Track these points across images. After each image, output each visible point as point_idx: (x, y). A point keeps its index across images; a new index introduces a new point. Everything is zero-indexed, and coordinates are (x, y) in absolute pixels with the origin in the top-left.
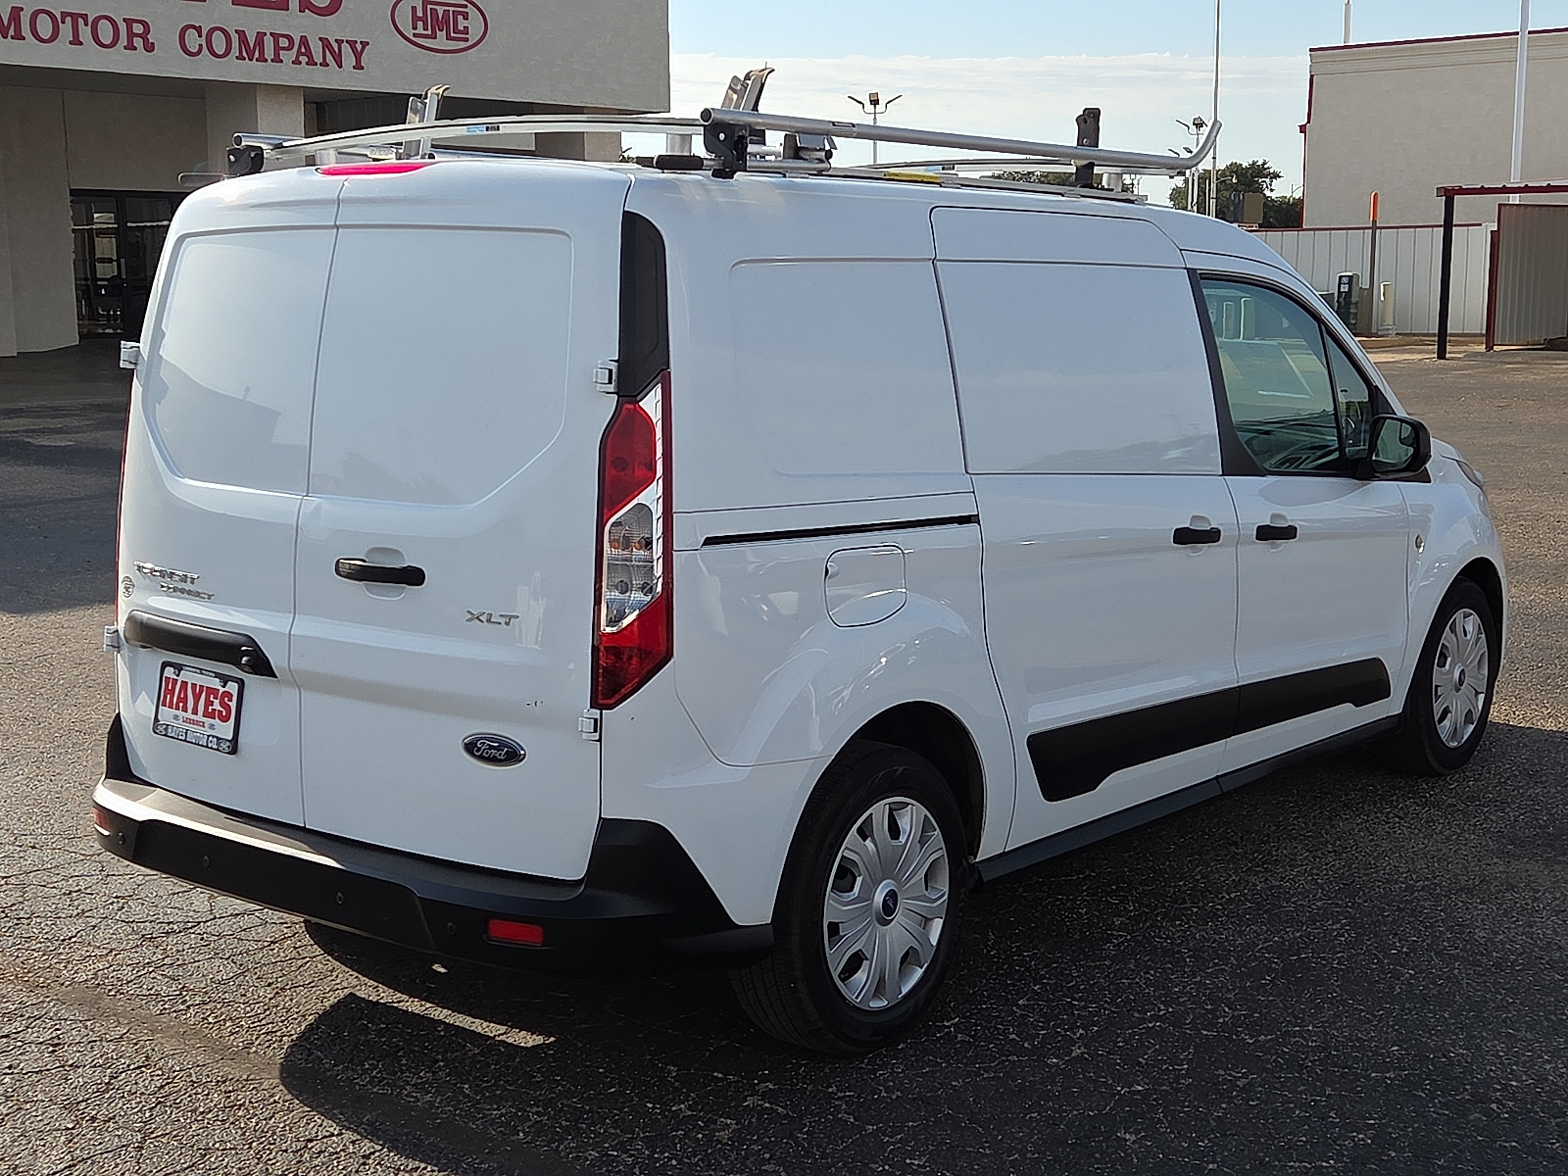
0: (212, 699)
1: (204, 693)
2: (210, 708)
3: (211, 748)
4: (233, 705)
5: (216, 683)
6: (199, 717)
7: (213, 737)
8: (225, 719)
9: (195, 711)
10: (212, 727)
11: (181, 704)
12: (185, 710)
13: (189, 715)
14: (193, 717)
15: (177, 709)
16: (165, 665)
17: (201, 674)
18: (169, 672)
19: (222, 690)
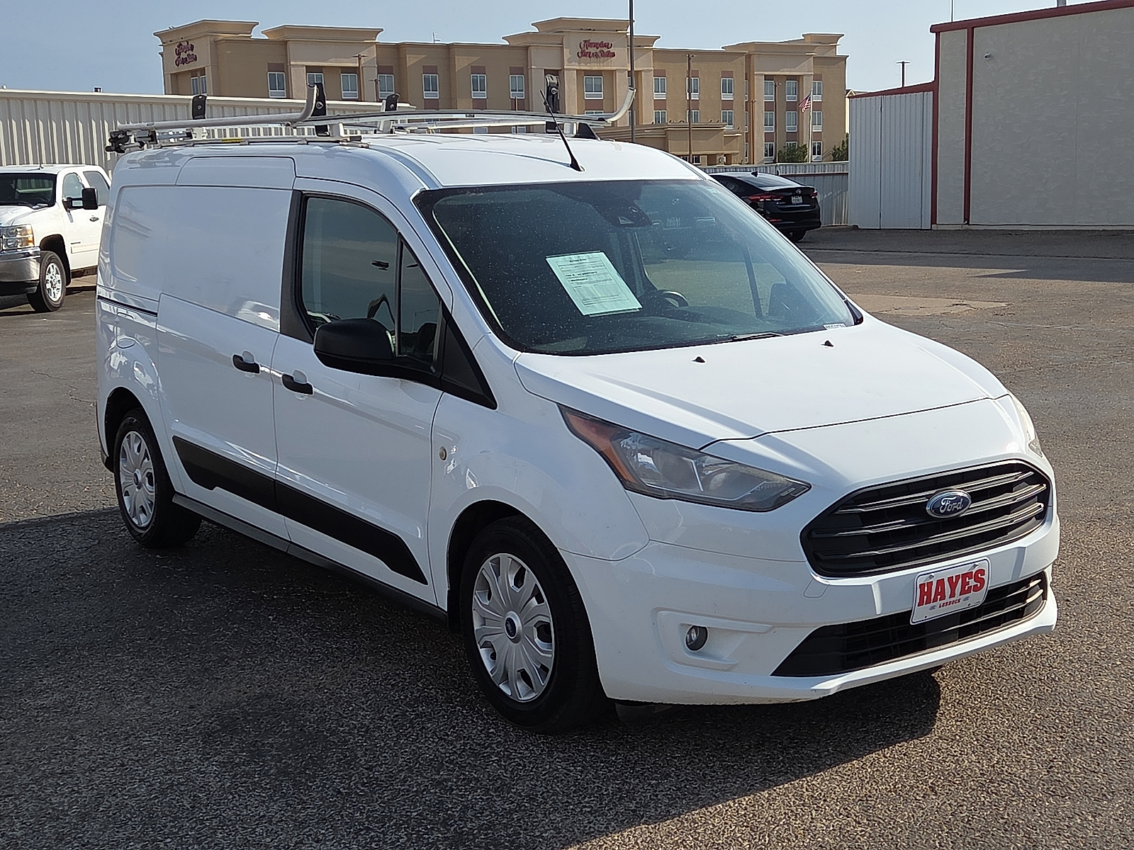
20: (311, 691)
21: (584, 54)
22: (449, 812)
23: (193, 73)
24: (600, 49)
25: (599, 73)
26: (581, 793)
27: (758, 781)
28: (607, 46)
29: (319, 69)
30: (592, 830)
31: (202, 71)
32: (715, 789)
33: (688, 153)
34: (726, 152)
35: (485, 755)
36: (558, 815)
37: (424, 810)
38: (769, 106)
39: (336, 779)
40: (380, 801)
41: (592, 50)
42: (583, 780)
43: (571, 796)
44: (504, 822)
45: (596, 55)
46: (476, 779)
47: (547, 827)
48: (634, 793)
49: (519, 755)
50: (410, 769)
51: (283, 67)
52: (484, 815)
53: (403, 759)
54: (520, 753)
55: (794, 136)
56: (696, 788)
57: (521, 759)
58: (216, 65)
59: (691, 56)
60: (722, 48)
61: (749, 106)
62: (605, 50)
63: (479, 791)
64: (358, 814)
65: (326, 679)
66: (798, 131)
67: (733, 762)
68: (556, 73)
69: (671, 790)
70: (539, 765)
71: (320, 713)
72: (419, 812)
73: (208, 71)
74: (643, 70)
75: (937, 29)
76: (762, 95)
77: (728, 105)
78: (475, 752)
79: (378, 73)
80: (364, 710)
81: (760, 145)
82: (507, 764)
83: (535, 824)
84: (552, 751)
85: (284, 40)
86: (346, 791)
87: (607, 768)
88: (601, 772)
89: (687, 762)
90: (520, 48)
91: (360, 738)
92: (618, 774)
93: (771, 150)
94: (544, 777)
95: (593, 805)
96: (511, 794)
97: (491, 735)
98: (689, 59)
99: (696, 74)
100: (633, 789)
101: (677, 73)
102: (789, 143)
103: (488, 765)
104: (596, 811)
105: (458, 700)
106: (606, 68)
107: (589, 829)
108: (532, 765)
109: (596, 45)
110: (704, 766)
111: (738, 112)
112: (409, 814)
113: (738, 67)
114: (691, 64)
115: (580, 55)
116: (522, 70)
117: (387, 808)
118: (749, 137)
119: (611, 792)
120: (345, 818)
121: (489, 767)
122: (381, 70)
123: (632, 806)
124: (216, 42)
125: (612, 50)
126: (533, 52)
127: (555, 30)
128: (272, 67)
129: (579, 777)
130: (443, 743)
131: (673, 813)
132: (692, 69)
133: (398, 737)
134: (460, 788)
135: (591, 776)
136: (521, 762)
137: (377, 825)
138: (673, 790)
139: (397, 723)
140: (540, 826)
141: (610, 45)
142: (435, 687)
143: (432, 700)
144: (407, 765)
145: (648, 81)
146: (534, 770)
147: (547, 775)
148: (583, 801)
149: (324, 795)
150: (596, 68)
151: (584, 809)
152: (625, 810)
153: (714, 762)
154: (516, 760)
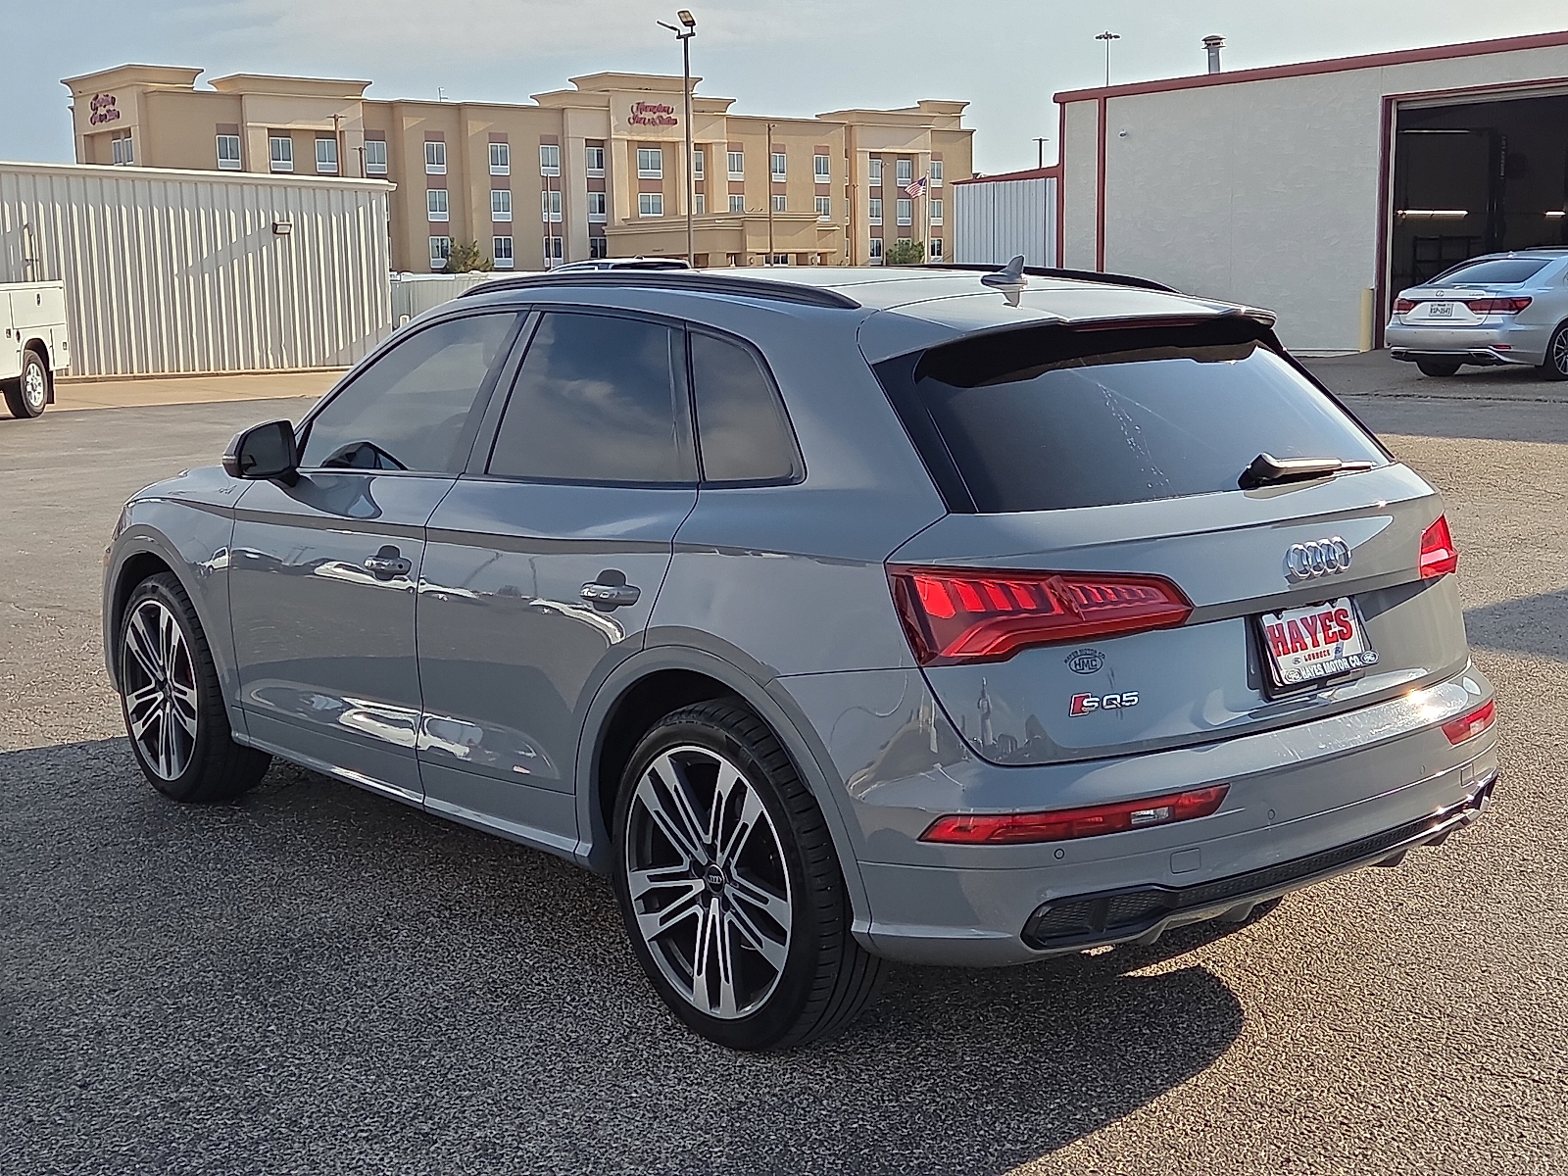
20: (42, 978)
21: (637, 120)
22: (174, 1144)
23: (116, 134)
24: (657, 114)
25: (657, 145)
26: (362, 1112)
27: (604, 1089)
28: (666, 110)
29: (286, 133)
30: (361, 1163)
31: (128, 132)
32: (544, 1100)
33: (769, 250)
34: (820, 251)
35: (251, 1062)
36: (321, 1144)
37: (139, 1142)
38: (876, 193)
39: (32, 1101)
40: (83, 1131)
41: (648, 115)
42: (372, 1093)
43: (349, 1116)
44: (244, 1155)
45: (652, 122)
46: (226, 1096)
47: (300, 1162)
48: (434, 1110)
49: (297, 1062)
50: (140, 1087)
51: (237, 129)
52: (220, 1147)
53: (136, 1072)
54: (300, 1059)
55: (907, 231)
56: (519, 1100)
57: (297, 1067)
58: (146, 125)
59: (771, 125)
60: (817, 116)
61: (850, 191)
62: (665, 115)
63: (225, 1113)
64: (45, 1152)
65: (70, 961)
66: (913, 224)
67: (580, 1063)
68: (601, 143)
69: (485, 1105)
70: (320, 1075)
71: (44, 1009)
72: (132, 1145)
73: (135, 133)
74: (715, 143)
75: (1062, 99)
76: (867, 176)
77: (823, 190)
78: (240, 1058)
79: (365, 140)
80: (106, 1002)
81: (865, 242)
82: (276, 1074)
83: (285, 1157)
84: (344, 1054)
85: (236, 93)
86: (40, 1119)
87: (410, 1075)
88: (401, 1082)
89: (521, 1063)
90: (554, 110)
91: (88, 1043)
92: (422, 1083)
93: (879, 248)
94: (321, 1091)
95: (372, 1128)
96: (268, 1116)
97: (268, 1034)
98: (770, 129)
99: (781, 150)
100: (435, 1104)
101: (756, 146)
102: (901, 239)
103: (249, 1077)
104: (376, 1136)
105: (241, 986)
106: (665, 139)
107: (357, 1162)
108: (309, 1075)
109: (653, 109)
110: (541, 1069)
111: (837, 199)
112: (117, 1149)
113: (836, 140)
114: (772, 137)
115: (632, 121)
116: (556, 140)
117: (88, 1143)
118: (850, 231)
119: (404, 1109)
120: (26, 1157)
121: (250, 1079)
122: (369, 136)
123: (426, 1128)
124: (145, 94)
125: (673, 116)
126: (571, 117)
127: (599, 88)
128: (221, 129)
129: (368, 1090)
130: (199, 1046)
131: (478, 1135)
132: (772, 142)
133: (141, 1041)
134: (201, 1110)
135: (384, 1088)
136: (296, 1071)
137: (66, 1166)
138: (489, 1104)
139: (146, 1021)
140: (293, 1159)
141: (670, 110)
142: (215, 969)
143: (205, 987)
144: (138, 1079)
145: (720, 157)
146: (311, 1081)
147: (326, 1089)
148: (361, 1124)
149: (8, 1125)
150: (653, 139)
151: (359, 1134)
152: (415, 1133)
153: (555, 1064)
154: (292, 1068)
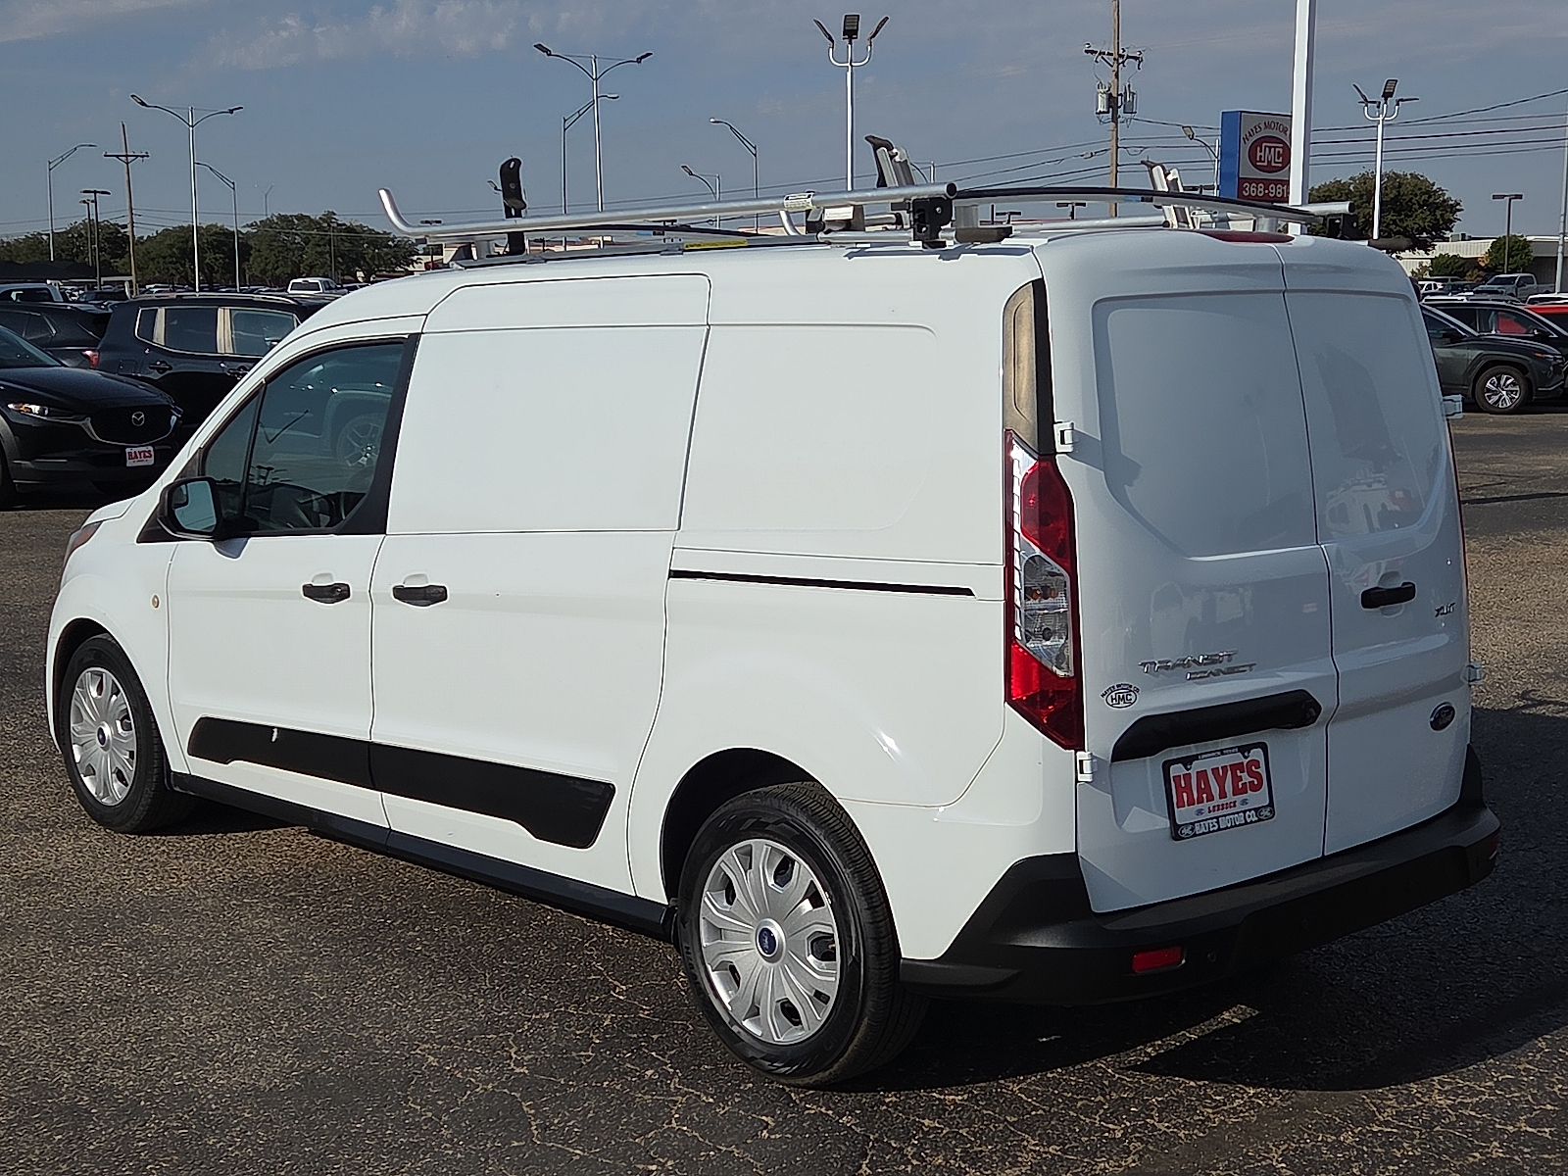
0: (1239, 774)
1: (1229, 772)
2: (1240, 784)
3: (1252, 822)
4: (1262, 771)
5: (1238, 758)
6: (1230, 798)
7: (1250, 810)
8: (1255, 788)
9: (1223, 795)
10: (1244, 802)
11: (1205, 796)
12: (1211, 798)
13: (1217, 801)
14: (1224, 801)
15: (1200, 801)
16: (1167, 766)
17: (1223, 754)
18: (1177, 770)
19: (1246, 761)
